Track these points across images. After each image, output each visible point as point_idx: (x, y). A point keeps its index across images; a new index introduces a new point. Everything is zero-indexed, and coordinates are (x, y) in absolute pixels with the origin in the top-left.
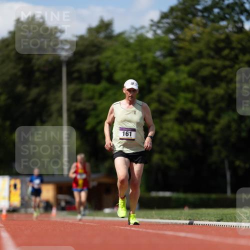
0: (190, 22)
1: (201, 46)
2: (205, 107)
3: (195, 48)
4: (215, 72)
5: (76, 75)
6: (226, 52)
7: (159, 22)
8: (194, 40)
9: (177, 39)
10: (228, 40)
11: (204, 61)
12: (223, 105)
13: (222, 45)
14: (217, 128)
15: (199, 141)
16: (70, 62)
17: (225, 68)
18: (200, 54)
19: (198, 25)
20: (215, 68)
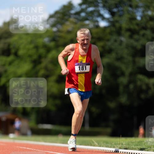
0: (67, 20)
7: (48, 20)
9: (59, 31)
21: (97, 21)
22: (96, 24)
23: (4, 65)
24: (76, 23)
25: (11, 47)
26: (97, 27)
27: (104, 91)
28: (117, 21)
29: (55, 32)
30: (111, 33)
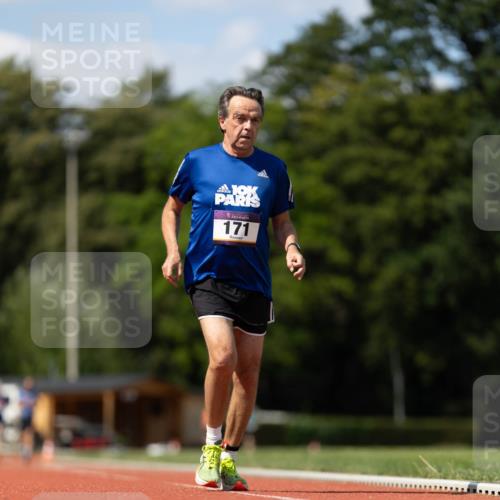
0: (326, 72)
1: (346, 121)
2: (355, 245)
3: (334, 124)
4: (376, 172)
5: (93, 176)
6: (398, 133)
7: (264, 72)
8: (333, 109)
9: (301, 107)
10: (401, 108)
11: (352, 151)
12: (391, 240)
13: (390, 117)
14: (378, 286)
15: (341, 315)
16: (84, 152)
17: (394, 164)
18: (343, 138)
19: (343, 79)
20: (374, 163)
21: (426, 74)
22: (422, 81)
23: (126, 222)
24: (354, 81)
25: (148, 162)
26: (427, 90)
27: (452, 300)
28: (490, 72)
29: (287, 112)
30: (470, 112)
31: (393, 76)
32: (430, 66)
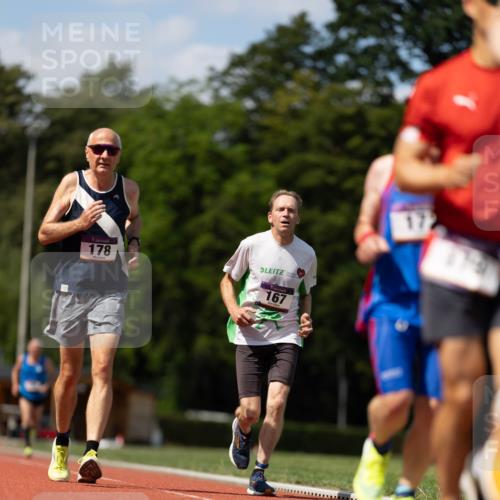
0: (289, 77)
1: (306, 126)
3: (294, 130)
4: (332, 180)
6: (355, 142)
7: (226, 73)
8: (294, 114)
9: (260, 109)
10: (360, 118)
11: (311, 157)
13: (348, 127)
16: (44, 141)
17: (351, 172)
18: (303, 143)
19: (303, 83)
20: (331, 171)
21: (389, 84)
22: (385, 90)
24: (317, 87)
31: (354, 85)
32: (393, 76)
